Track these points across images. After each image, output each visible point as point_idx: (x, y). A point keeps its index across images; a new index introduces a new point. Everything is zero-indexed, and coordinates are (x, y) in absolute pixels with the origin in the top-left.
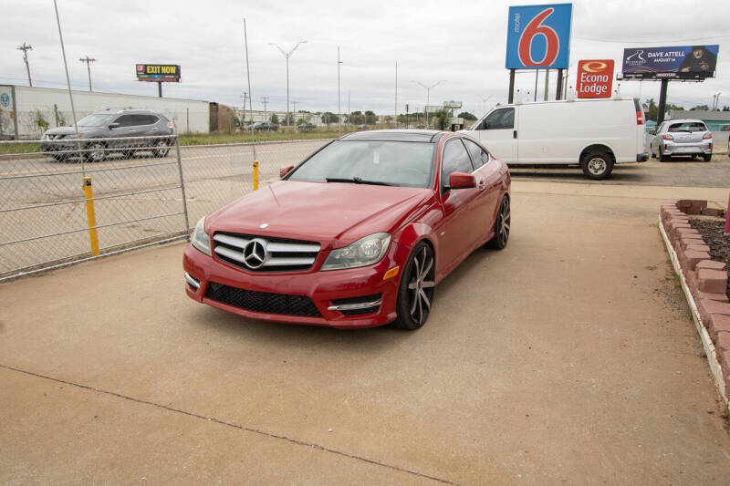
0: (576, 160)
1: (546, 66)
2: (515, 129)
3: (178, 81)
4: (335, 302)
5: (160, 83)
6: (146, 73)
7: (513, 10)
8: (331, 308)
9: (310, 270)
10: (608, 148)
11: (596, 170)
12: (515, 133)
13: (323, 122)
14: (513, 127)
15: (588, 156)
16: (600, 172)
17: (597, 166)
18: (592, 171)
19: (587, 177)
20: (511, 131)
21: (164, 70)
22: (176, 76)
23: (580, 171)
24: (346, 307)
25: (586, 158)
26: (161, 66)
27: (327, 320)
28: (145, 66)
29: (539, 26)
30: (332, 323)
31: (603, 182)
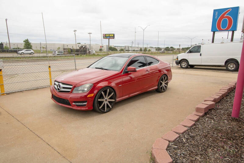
0: (223, 64)
1: (227, 30)
2: (201, 53)
3: (114, 38)
4: (75, 102)
5: (109, 39)
6: (105, 36)
7: (215, 11)
8: (73, 104)
9: (69, 93)
10: (237, 60)
11: (231, 68)
12: (201, 54)
13: (157, 50)
14: (200, 52)
15: (228, 63)
16: (233, 69)
17: (232, 66)
18: (230, 68)
19: (228, 70)
20: (200, 53)
21: (110, 35)
22: (113, 37)
23: (225, 68)
24: (77, 104)
25: (227, 63)
26: (109, 34)
27: (73, 107)
28: (105, 34)
29: (225, 16)
30: (73, 108)
31: (233, 72)
